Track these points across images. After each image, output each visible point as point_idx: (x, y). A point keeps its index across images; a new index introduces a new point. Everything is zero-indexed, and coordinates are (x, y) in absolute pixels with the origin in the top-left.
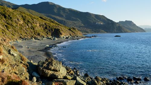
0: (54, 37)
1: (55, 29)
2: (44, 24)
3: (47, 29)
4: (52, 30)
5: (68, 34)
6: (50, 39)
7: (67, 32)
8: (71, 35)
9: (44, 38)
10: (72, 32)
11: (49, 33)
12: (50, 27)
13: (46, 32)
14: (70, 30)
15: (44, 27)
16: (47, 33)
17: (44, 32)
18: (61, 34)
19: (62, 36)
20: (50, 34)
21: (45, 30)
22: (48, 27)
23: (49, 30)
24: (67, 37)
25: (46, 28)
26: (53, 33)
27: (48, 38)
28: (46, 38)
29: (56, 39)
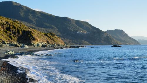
0: (22, 45)
1: (24, 32)
2: (5, 23)
3: (10, 31)
4: (18, 32)
5: (44, 41)
6: (16, 46)
7: (43, 37)
8: (48, 43)
9: (5, 45)
10: (49, 39)
11: (13, 37)
12: (15, 28)
13: (9, 35)
14: (46, 35)
15: (5, 26)
16: (11, 38)
17: (4, 35)
18: (34, 39)
19: (36, 43)
20: (16, 39)
21: (6, 32)
22: (11, 27)
23: (14, 33)
24: (44, 44)
25: (8, 29)
26: (21, 37)
27: (12, 45)
28: (8, 45)
29: (27, 46)
